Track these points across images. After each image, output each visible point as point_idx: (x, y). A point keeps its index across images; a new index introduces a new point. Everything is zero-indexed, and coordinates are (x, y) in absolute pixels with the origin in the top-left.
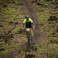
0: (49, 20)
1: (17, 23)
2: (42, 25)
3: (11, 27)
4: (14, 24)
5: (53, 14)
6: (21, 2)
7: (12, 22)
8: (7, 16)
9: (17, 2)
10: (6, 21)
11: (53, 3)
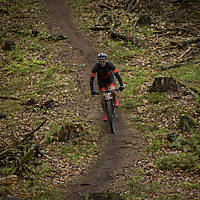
0: (150, 91)
1: (49, 105)
2: (130, 108)
3: (32, 118)
4: (42, 107)
5: (163, 69)
6: (57, 31)
7: (32, 102)
8: (16, 80)
9: (44, 32)
10: (13, 99)
11: (160, 32)
